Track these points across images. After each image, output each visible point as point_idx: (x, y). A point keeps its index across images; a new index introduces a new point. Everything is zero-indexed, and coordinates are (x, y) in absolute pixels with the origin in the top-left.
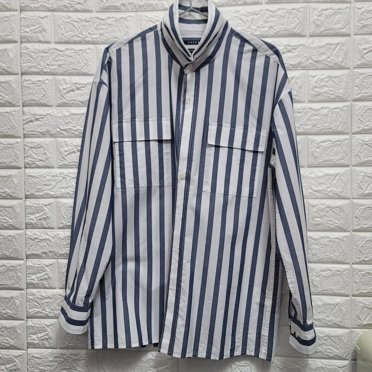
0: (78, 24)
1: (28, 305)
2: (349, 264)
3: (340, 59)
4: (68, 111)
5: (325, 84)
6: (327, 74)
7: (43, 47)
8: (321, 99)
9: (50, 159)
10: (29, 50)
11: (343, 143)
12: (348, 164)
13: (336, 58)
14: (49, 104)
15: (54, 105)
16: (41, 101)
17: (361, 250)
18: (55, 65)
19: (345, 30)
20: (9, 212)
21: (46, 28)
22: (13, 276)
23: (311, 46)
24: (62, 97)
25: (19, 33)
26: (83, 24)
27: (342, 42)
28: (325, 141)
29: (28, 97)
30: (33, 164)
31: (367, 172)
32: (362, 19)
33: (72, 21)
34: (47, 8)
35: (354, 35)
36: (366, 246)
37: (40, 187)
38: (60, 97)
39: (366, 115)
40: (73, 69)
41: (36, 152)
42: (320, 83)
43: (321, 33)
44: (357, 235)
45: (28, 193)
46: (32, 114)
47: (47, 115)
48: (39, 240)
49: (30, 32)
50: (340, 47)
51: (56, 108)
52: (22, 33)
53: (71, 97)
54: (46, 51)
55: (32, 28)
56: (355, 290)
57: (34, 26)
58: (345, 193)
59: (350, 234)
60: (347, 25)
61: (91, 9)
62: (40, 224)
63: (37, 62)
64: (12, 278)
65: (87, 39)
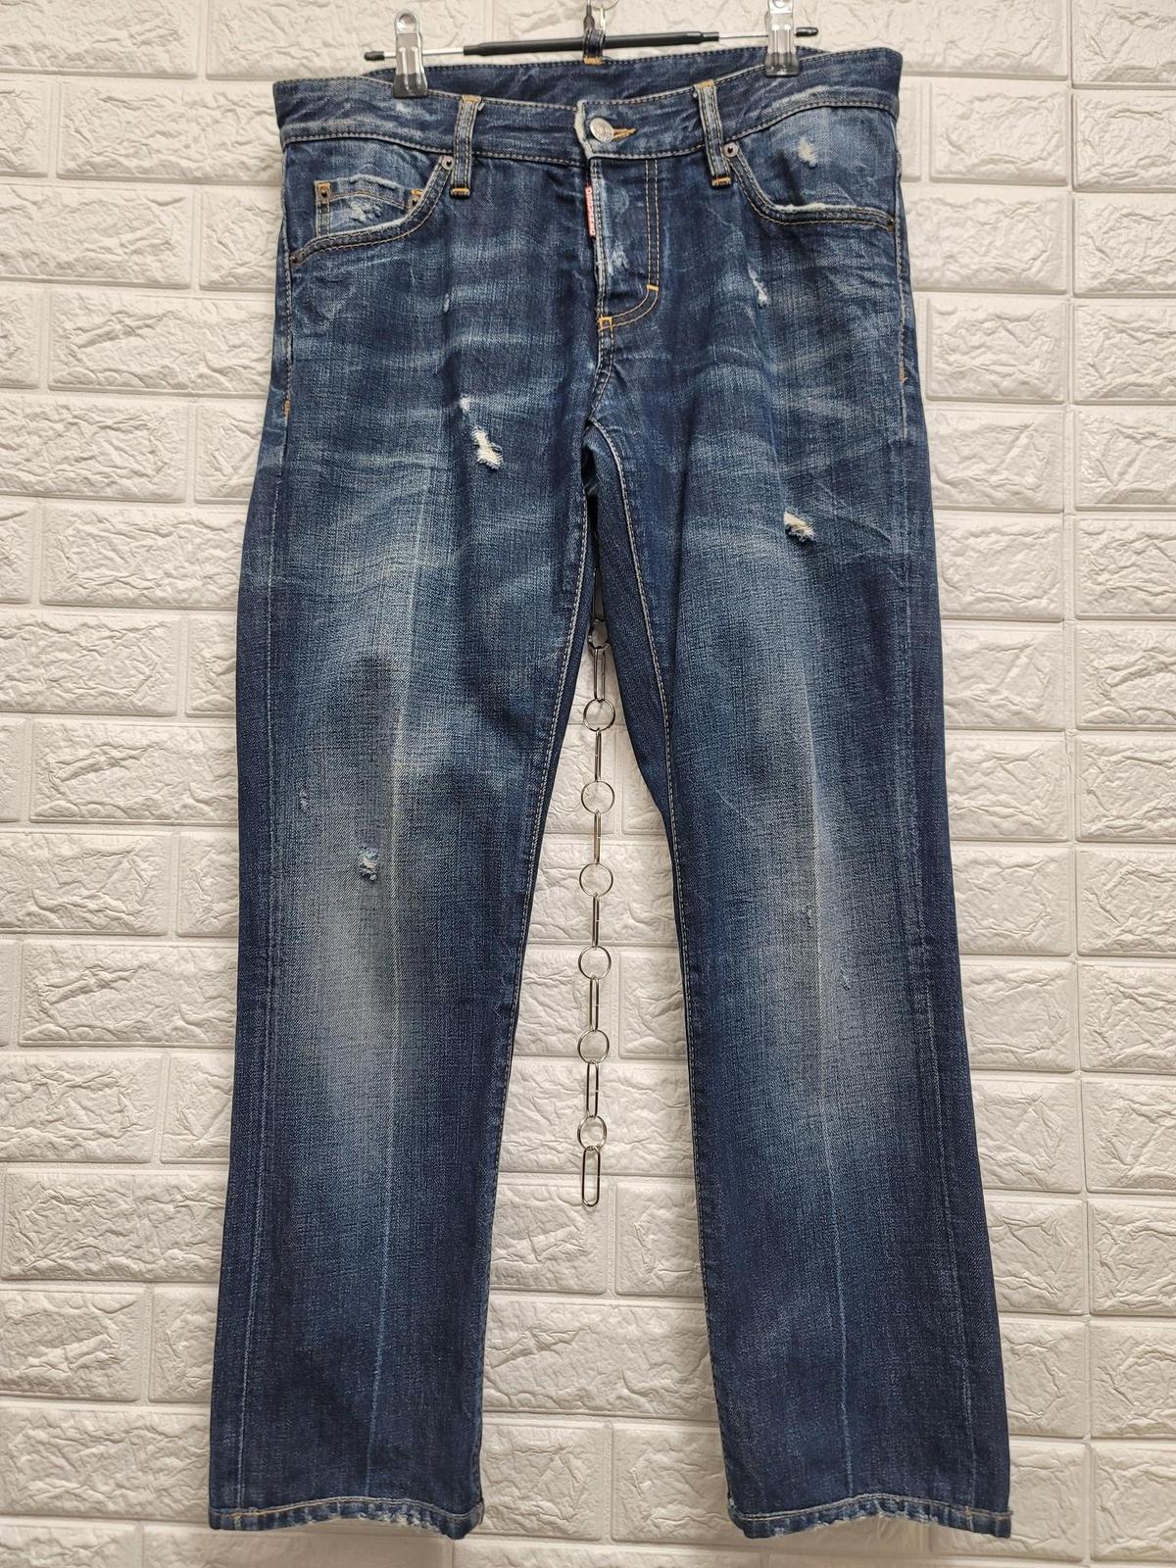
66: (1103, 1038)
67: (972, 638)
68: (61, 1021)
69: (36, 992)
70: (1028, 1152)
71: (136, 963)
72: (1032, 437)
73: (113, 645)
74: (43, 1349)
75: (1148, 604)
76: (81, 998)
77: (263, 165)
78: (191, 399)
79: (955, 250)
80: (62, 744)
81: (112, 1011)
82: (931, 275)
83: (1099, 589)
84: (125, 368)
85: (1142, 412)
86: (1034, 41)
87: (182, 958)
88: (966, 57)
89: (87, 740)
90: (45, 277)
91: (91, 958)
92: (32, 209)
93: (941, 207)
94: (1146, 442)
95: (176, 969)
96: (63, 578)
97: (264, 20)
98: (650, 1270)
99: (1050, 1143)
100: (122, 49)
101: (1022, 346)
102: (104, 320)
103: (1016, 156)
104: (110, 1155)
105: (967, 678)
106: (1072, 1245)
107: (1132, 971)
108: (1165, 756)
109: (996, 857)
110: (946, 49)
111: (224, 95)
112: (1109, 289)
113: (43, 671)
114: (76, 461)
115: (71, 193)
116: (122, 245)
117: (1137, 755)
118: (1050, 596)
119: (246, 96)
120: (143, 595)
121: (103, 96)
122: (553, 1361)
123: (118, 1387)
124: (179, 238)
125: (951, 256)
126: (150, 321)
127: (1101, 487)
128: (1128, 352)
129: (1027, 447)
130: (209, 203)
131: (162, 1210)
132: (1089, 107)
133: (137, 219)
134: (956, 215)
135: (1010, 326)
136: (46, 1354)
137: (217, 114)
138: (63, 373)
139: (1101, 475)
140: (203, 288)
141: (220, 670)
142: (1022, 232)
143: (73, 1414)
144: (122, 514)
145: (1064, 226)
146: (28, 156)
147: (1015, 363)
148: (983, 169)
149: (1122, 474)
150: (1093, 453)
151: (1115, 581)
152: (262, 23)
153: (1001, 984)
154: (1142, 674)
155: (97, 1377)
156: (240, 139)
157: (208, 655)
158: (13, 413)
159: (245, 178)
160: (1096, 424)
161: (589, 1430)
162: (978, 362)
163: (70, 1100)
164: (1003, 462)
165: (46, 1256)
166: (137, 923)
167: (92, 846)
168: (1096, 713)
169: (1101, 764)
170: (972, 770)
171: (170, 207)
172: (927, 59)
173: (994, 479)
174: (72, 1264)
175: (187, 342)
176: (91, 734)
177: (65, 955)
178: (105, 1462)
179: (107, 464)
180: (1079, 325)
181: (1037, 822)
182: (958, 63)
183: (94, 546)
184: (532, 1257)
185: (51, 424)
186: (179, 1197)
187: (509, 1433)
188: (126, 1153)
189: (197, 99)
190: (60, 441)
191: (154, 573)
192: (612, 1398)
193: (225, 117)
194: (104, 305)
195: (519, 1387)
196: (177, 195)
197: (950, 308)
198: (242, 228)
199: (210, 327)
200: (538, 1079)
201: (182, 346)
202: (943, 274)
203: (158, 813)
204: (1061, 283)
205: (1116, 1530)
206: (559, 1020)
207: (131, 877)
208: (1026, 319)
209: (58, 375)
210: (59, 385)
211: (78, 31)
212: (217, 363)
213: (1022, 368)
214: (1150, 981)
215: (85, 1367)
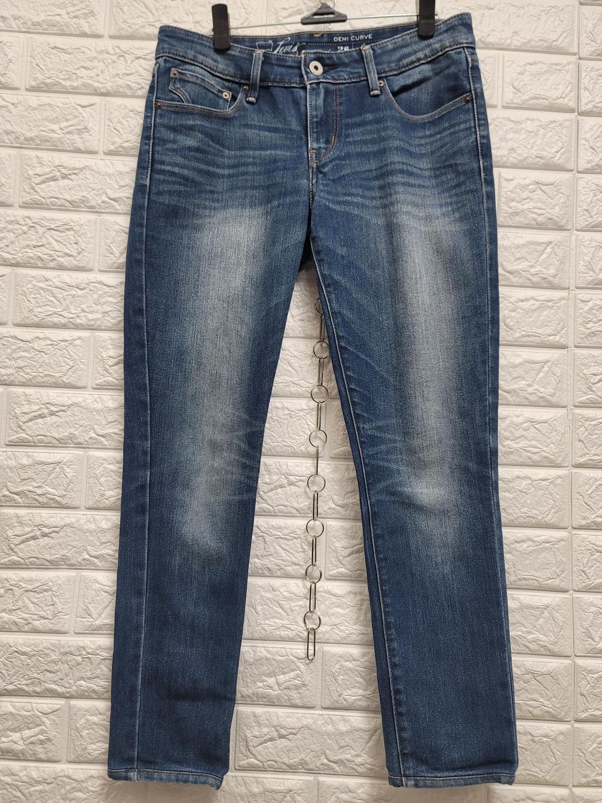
2: (567, 786)
4: (28, 456)
13: (543, 387)
17: (590, 761)
18: (10, 367)
19: (558, 338)
24: (19, 429)
26: (73, 292)
28: (523, 541)
33: (51, 286)
35: (574, 348)
40: (46, 376)
42: (514, 431)
50: (550, 368)
53: (36, 430)
60: (563, 329)
61: (90, 266)
65: (78, 321)
66: (585, 574)
67: (519, 356)
68: (21, 555)
69: (7, 538)
70: (544, 635)
71: (63, 524)
73: (53, 349)
74: (9, 733)
76: (32, 542)
77: (139, 87)
78: (98, 214)
79: (515, 146)
80: (24, 403)
81: (49, 550)
82: (502, 159)
83: (587, 331)
84: (62, 197)
86: (560, 33)
87: (88, 521)
88: (522, 40)
89: (38, 401)
91: (38, 521)
92: (11, 107)
93: (508, 122)
95: (85, 527)
96: (25, 312)
97: (142, 7)
98: (340, 695)
99: (556, 630)
100: (62, 20)
101: (549, 199)
102: (50, 170)
103: (549, 95)
104: (47, 629)
105: (516, 378)
106: (566, 685)
109: (529, 475)
110: (512, 36)
111: (118, 47)
112: (596, 169)
113: (13, 362)
114: (34, 247)
115: (33, 99)
116: (61, 129)
118: (561, 334)
119: (131, 48)
120: (70, 321)
121: (52, 46)
122: (287, 744)
123: (50, 754)
124: (93, 126)
125: (513, 149)
126: (76, 171)
127: (590, 276)
129: (550, 254)
130: (109, 107)
131: (75, 660)
132: (588, 70)
133: (69, 115)
134: (516, 127)
135: (543, 188)
136: (11, 736)
137: (115, 58)
138: (28, 198)
140: (105, 154)
141: (111, 364)
142: (551, 137)
143: (25, 768)
144: (59, 277)
145: (573, 134)
146: (10, 78)
147: (545, 208)
148: (531, 102)
150: (585, 257)
152: (140, 8)
155: (39, 749)
156: (127, 72)
157: (105, 356)
159: (129, 94)
160: (588, 242)
161: (306, 781)
162: (525, 207)
163: (25, 599)
165: (11, 683)
166: (64, 501)
167: (39, 459)
169: (586, 426)
170: (517, 427)
171: (87, 109)
172: (502, 41)
173: (533, 270)
174: (25, 688)
175: (96, 183)
176: (40, 397)
177: (24, 519)
178: (43, 795)
179: (50, 249)
180: (580, 188)
181: (552, 457)
182: (519, 44)
183: (43, 294)
184: (276, 687)
185: (20, 226)
186: (84, 653)
187: (262, 782)
188: (55, 628)
189: (103, 49)
190: (24, 236)
191: (76, 310)
192: (318, 764)
193: (119, 59)
194: (50, 162)
195: (268, 758)
196: (91, 103)
197: (511, 178)
198: (127, 121)
199: (109, 175)
200: (281, 590)
201: (93, 185)
202: (508, 159)
203: (76, 441)
204: (571, 166)
206: (293, 558)
207: (60, 476)
209: (24, 199)
210: (26, 205)
211: (39, 9)
212: (112, 195)
213: (549, 211)
215: (32, 743)
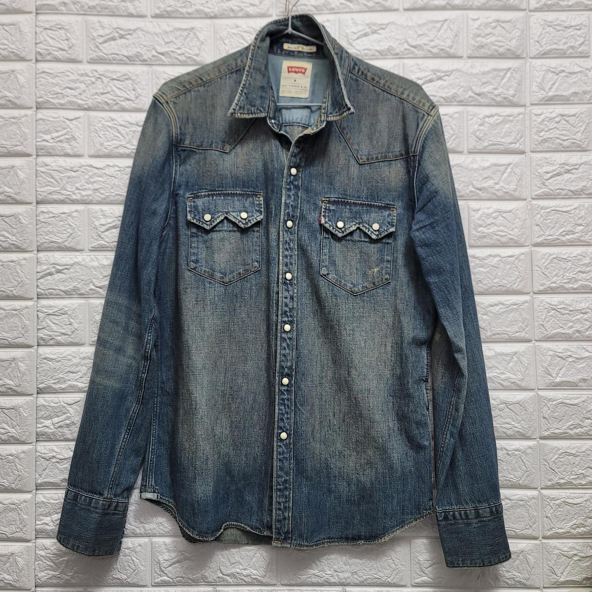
0: (125, 130)
1: (37, 566)
3: (513, 187)
5: (494, 221)
6: (495, 207)
7: (71, 163)
8: (488, 242)
9: (78, 332)
10: (49, 167)
11: (522, 307)
12: (529, 338)
14: (79, 247)
15: (86, 249)
16: (66, 243)
20: (11, 416)
21: (77, 134)
22: (13, 519)
23: (471, 166)
25: (35, 141)
27: (514, 162)
29: (47, 237)
30: (51, 339)
31: (557, 351)
32: (542, 131)
34: (79, 105)
36: (561, 461)
37: (61, 375)
38: (95, 237)
39: (552, 266)
41: (56, 322)
43: (484, 149)
44: (546, 445)
45: (41, 386)
46: (51, 263)
47: (74, 264)
48: (58, 460)
49: (51, 141)
51: (88, 254)
52: (38, 142)
54: (75, 169)
55: (55, 135)
56: (547, 528)
57: (57, 131)
58: (527, 382)
59: (536, 443)
62: (60, 434)
63: (62, 185)
64: (13, 523)
72: (512, 73)
75: (561, 144)
85: (559, 61)
90: (83, 13)
94: (560, 74)
107: (555, 299)
108: (568, 209)
117: (557, 209)
128: (553, 35)
139: (541, 89)
149: (550, 89)
151: (547, 135)
153: (502, 306)
154: (558, 174)
158: (73, 74)
164: (500, 84)
168: (540, 191)
205: (552, 525)
208: (509, 21)
214: (562, 303)
